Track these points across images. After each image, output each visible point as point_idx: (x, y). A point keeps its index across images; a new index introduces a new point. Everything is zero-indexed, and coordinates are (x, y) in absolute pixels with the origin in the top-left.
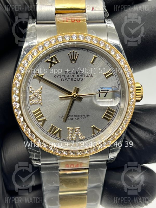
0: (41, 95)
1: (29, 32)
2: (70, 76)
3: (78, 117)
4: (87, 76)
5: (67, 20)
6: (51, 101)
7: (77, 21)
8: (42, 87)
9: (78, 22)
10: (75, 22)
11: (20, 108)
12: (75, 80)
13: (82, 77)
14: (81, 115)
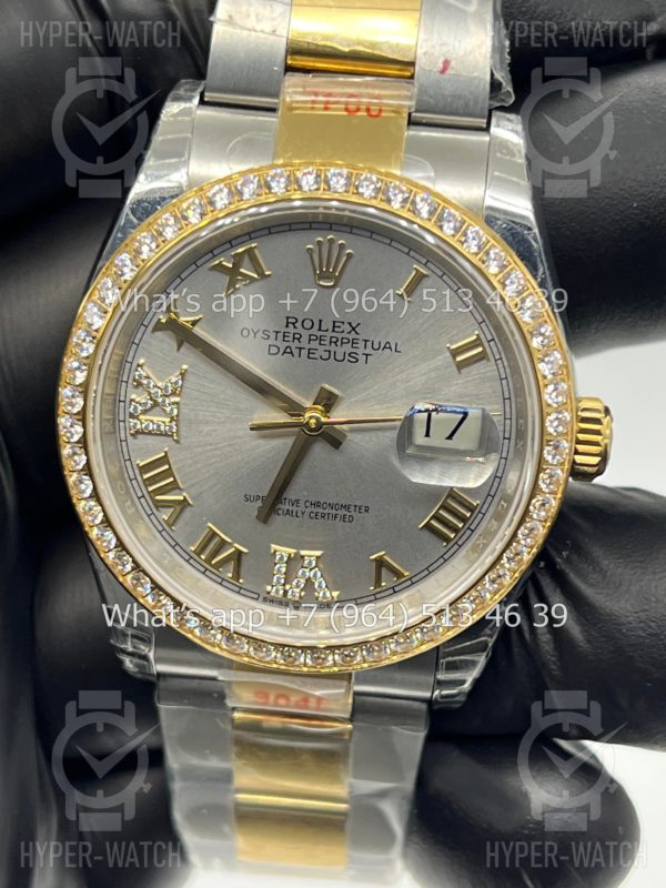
0: (177, 399)
1: (160, 138)
2: (305, 339)
3: (320, 510)
4: (376, 346)
5: (327, 103)
6: (214, 430)
7: (368, 110)
8: (185, 367)
9: (371, 116)
10: (359, 114)
11: (83, 443)
12: (326, 355)
13: (354, 350)
14: (333, 501)
